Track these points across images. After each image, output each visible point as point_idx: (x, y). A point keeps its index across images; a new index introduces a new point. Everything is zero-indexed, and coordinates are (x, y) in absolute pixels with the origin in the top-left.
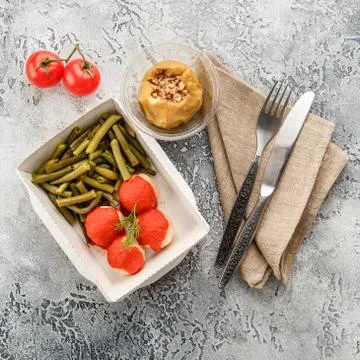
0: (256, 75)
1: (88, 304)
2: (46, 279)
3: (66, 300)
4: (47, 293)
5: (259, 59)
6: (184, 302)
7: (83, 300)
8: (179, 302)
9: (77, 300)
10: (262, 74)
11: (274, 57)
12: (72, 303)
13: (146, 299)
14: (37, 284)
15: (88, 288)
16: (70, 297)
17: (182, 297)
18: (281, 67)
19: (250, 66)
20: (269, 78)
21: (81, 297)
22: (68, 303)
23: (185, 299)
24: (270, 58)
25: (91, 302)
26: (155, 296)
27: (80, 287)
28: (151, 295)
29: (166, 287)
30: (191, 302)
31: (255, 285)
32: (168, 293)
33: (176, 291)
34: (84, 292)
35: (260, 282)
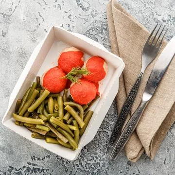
0: (151, 16)
1: (39, 169)
2: (11, 153)
3: (24, 167)
4: (11, 162)
5: (153, 6)
6: (103, 168)
7: (35, 167)
8: (99, 168)
9: (31, 167)
10: (155, 16)
11: (163, 4)
12: (28, 169)
13: (78, 166)
14: (5, 156)
15: (39, 159)
16: (27, 165)
17: (101, 165)
18: (168, 11)
19: (147, 11)
20: (160, 18)
21: (34, 165)
22: (25, 169)
23: (104, 166)
24: (160, 5)
25: (41, 168)
26: (84, 164)
27: (33, 158)
28: (81, 164)
29: (91, 158)
30: (107, 168)
31: (132, 159)
32: (92, 162)
33: (98, 161)
34: (36, 162)
35: (135, 158)
